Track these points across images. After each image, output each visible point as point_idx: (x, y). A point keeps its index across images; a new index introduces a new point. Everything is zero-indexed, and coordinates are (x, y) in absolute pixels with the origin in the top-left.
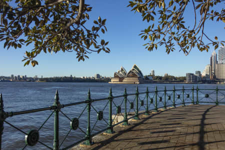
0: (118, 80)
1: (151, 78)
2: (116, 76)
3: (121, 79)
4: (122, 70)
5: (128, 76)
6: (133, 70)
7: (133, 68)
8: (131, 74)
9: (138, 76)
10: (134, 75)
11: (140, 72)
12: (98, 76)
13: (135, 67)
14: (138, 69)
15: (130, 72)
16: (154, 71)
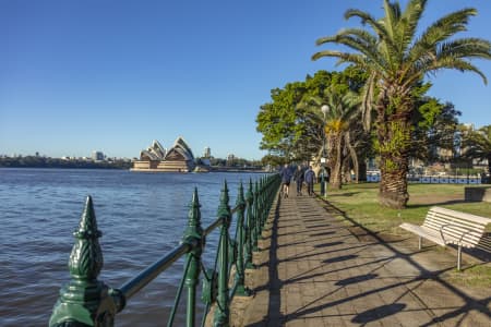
0: (148, 165)
1: (207, 162)
2: (144, 157)
3: (154, 163)
4: (156, 146)
5: (167, 159)
6: (177, 147)
7: (176, 144)
8: (173, 155)
9: (186, 158)
10: (179, 157)
11: (189, 151)
12: (100, 155)
13: (181, 141)
14: (186, 146)
15: (172, 150)
16: (209, 150)
